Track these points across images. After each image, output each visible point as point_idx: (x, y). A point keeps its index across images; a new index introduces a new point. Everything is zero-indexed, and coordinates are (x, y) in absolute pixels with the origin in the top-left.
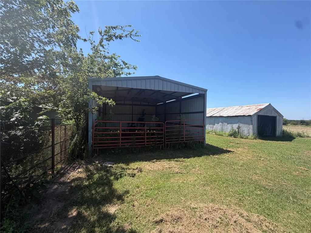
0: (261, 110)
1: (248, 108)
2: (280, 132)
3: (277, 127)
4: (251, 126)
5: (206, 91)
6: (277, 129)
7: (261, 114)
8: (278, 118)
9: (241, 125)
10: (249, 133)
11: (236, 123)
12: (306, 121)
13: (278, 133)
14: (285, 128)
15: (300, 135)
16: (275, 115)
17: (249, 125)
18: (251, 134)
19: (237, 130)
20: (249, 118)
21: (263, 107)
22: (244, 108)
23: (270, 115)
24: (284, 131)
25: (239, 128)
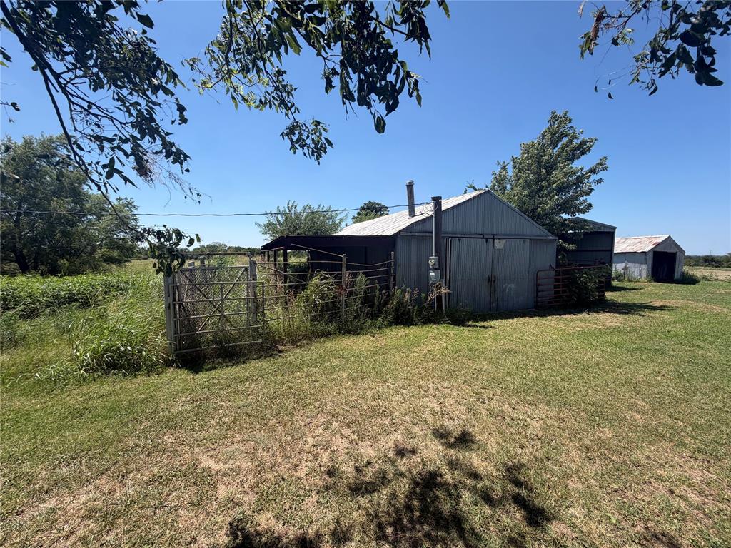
0: (658, 245)
1: (637, 241)
2: (679, 274)
3: (677, 266)
4: (645, 266)
5: (615, 228)
6: (676, 270)
7: (658, 250)
8: (678, 254)
9: (629, 265)
10: (640, 275)
11: (622, 263)
12: (718, 256)
13: (677, 275)
14: (686, 269)
15: (705, 278)
16: (674, 251)
17: (642, 264)
18: (644, 275)
19: (622, 272)
20: (643, 256)
21: (661, 240)
22: (629, 241)
23: (669, 251)
24: (683, 273)
25: (625, 269)
